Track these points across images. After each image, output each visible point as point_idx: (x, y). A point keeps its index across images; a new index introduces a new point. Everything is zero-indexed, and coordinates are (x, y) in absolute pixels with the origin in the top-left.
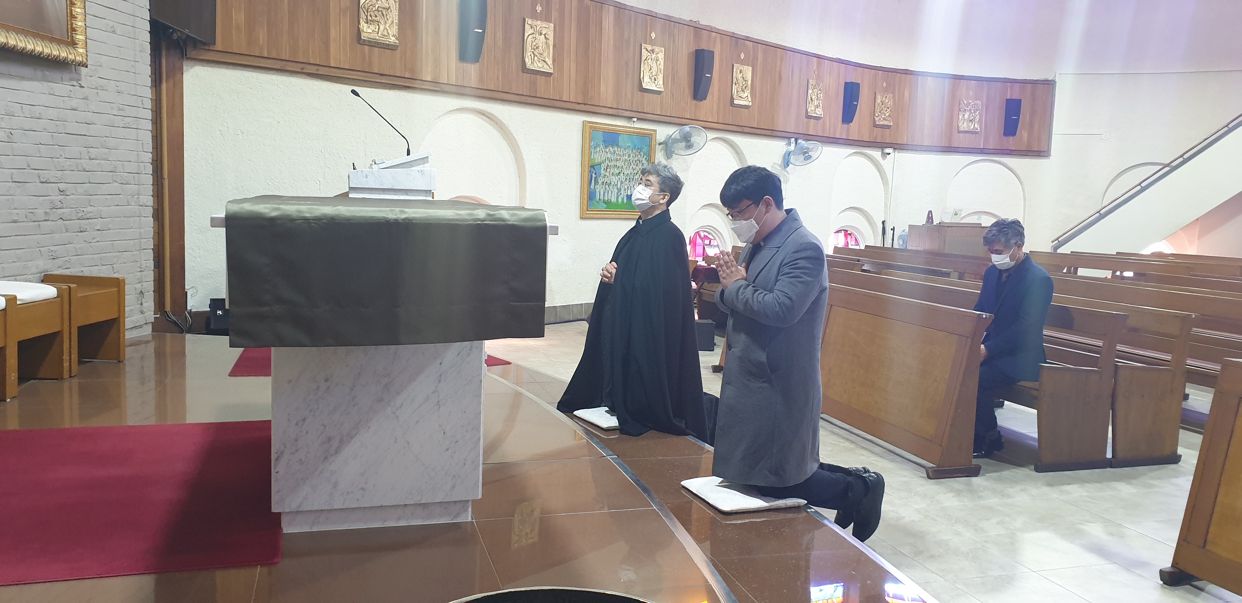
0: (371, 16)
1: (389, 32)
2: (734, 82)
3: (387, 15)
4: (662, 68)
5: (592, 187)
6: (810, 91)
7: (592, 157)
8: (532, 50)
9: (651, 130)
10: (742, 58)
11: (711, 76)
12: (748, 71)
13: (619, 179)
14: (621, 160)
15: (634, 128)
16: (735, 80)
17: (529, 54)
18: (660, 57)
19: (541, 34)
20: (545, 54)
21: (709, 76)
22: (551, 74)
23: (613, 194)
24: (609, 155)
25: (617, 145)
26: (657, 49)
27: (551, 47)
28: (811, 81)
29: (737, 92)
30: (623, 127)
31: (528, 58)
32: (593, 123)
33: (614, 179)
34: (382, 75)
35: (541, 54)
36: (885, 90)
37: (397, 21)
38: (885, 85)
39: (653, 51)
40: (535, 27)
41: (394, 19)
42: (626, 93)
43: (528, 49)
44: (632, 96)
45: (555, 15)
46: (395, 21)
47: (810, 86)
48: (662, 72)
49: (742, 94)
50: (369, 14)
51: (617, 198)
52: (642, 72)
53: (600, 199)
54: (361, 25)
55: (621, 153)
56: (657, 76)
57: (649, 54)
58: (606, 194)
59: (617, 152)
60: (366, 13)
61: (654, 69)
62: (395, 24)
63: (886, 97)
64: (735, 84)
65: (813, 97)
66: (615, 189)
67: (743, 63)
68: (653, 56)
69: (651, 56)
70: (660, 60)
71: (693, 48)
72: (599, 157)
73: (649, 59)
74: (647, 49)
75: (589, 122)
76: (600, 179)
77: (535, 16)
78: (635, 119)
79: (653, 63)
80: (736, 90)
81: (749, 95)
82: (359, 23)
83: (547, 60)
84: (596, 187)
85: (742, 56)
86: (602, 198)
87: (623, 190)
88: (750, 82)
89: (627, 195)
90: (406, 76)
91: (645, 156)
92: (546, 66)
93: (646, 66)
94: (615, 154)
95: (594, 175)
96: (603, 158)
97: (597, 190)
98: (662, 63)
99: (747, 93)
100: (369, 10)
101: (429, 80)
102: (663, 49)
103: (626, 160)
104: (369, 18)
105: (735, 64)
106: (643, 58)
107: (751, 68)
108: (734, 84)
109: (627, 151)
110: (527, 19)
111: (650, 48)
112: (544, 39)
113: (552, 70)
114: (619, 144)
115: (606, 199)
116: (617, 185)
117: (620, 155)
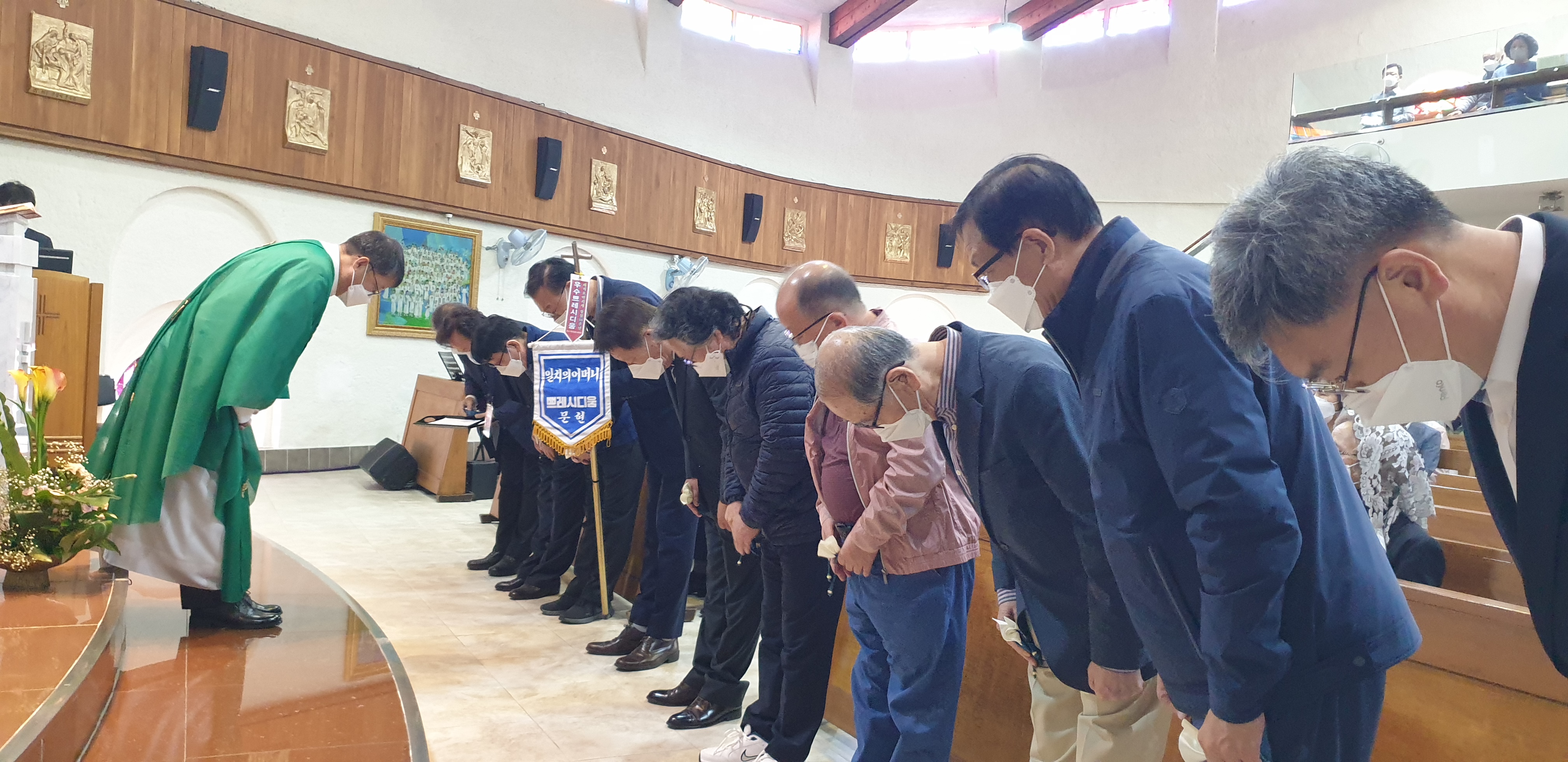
0: (47, 58)
1: (76, 81)
2: (593, 181)
3: (73, 60)
4: (490, 155)
6: (698, 201)
8: (297, 121)
9: (474, 230)
10: (604, 153)
11: (558, 171)
12: (612, 170)
13: (427, 288)
14: (430, 265)
15: (448, 226)
16: (594, 179)
17: (293, 125)
18: (486, 143)
19: (311, 102)
20: (318, 126)
21: (555, 170)
22: (325, 151)
23: (417, 307)
24: (412, 258)
25: (425, 246)
26: (482, 132)
27: (327, 119)
28: (699, 189)
29: (598, 193)
30: (433, 223)
31: (291, 128)
32: (388, 216)
33: (419, 288)
34: (63, 135)
35: (311, 126)
36: (798, 207)
37: (90, 69)
38: (796, 200)
39: (476, 135)
40: (302, 92)
41: (86, 66)
42: (436, 182)
43: (292, 118)
44: (446, 187)
45: (333, 79)
46: (86, 67)
47: (698, 195)
48: (490, 161)
49: (604, 197)
50: (44, 55)
52: (460, 159)
53: (396, 312)
54: (32, 69)
55: (430, 256)
56: (481, 164)
57: (470, 137)
58: (406, 307)
59: (423, 255)
60: (40, 54)
61: (478, 157)
62: (86, 72)
63: (798, 215)
64: (595, 184)
65: (703, 208)
66: (420, 301)
67: (604, 159)
68: (477, 140)
69: (474, 140)
70: (487, 146)
71: (535, 135)
73: (470, 144)
74: (467, 131)
75: (382, 215)
77: (303, 78)
78: (450, 216)
79: (475, 148)
80: (595, 191)
81: (614, 198)
82: (29, 67)
83: (319, 134)
85: (604, 151)
86: (400, 310)
88: (615, 183)
90: (102, 140)
91: (465, 262)
92: (317, 141)
93: (466, 152)
94: (422, 257)
98: (489, 149)
99: (611, 196)
100: (45, 51)
101: (139, 146)
102: (491, 133)
103: (437, 265)
104: (45, 61)
105: (593, 160)
106: (462, 142)
107: (616, 166)
108: (593, 184)
109: (439, 254)
110: (290, 83)
111: (471, 130)
112: (316, 108)
113: (327, 147)
114: (428, 245)
115: (406, 312)
116: (423, 296)
117: (429, 259)
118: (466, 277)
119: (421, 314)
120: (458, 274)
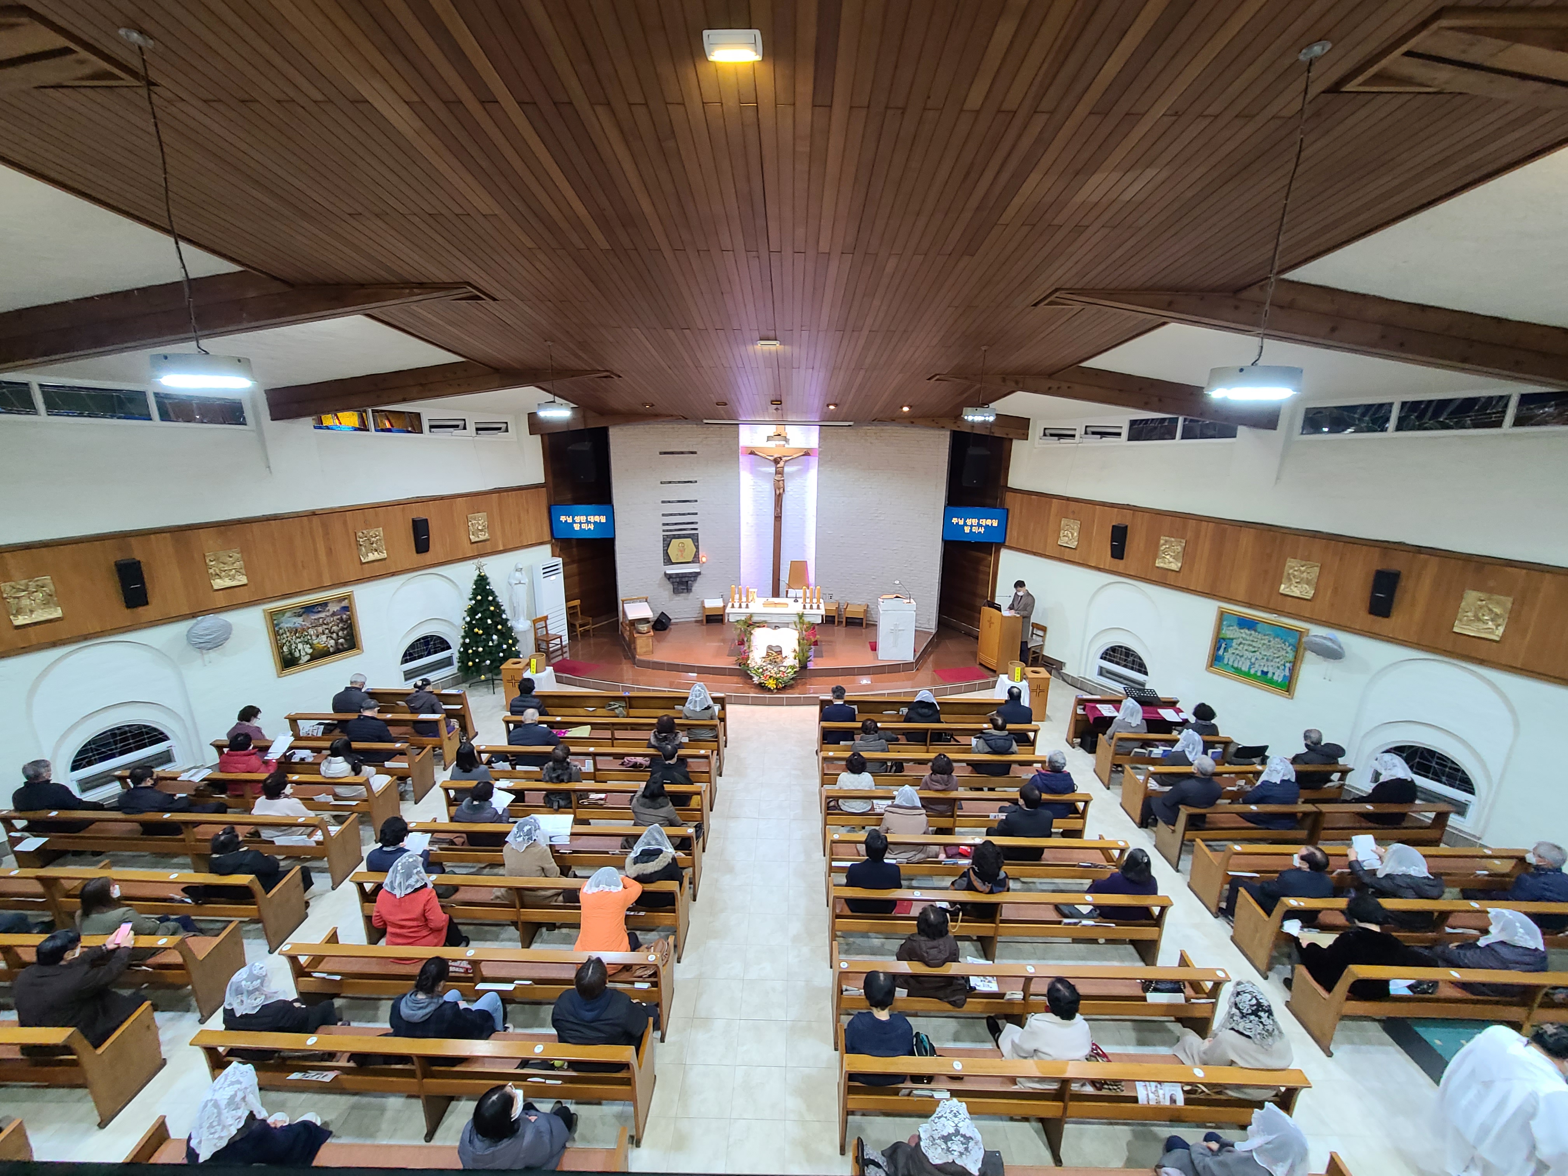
1: (1072, 541)
4: (1315, 579)
5: (1221, 652)
7: (1224, 632)
8: (1163, 556)
9: (1299, 627)
10: (1491, 586)
12: (1503, 602)
13: (1255, 655)
14: (1259, 642)
15: (1277, 621)
18: (1313, 571)
19: (1173, 546)
22: (1178, 570)
23: (1244, 665)
24: (1244, 636)
25: (1255, 631)
26: (1310, 564)
27: (1181, 555)
30: (1261, 618)
31: (1160, 559)
33: (1247, 654)
35: (1172, 558)
37: (1076, 537)
39: (1303, 565)
40: (1168, 541)
42: (1261, 592)
43: (1161, 554)
44: (1269, 595)
45: (1188, 534)
48: (1314, 584)
49: (1479, 625)
51: (1250, 668)
52: (1283, 580)
53: (1228, 664)
54: (1060, 538)
58: (1236, 662)
59: (1253, 635)
61: (1303, 580)
66: (1250, 662)
68: (1303, 569)
69: (1299, 568)
70: (1313, 573)
71: (1372, 569)
72: (1233, 634)
73: (1295, 571)
75: (1224, 609)
76: (1231, 650)
77: (1172, 534)
79: (1300, 574)
81: (1499, 628)
83: (1176, 562)
84: (1224, 654)
85: (1492, 583)
86: (1230, 663)
87: (1257, 666)
88: (1504, 615)
89: (1262, 671)
90: (1080, 562)
91: (1291, 647)
92: (1175, 565)
93: (1290, 576)
95: (1223, 645)
96: (1237, 635)
98: (1315, 575)
99: (1494, 625)
101: (1093, 565)
102: (1320, 564)
103: (1264, 643)
105: (1468, 591)
106: (1287, 569)
107: (1511, 599)
109: (1267, 637)
110: (1163, 537)
111: (1298, 562)
113: (1179, 568)
114: (1258, 630)
115: (1236, 665)
116: (1250, 659)
117: (1258, 638)
118: (1291, 656)
119: (1247, 670)
120: (1283, 653)
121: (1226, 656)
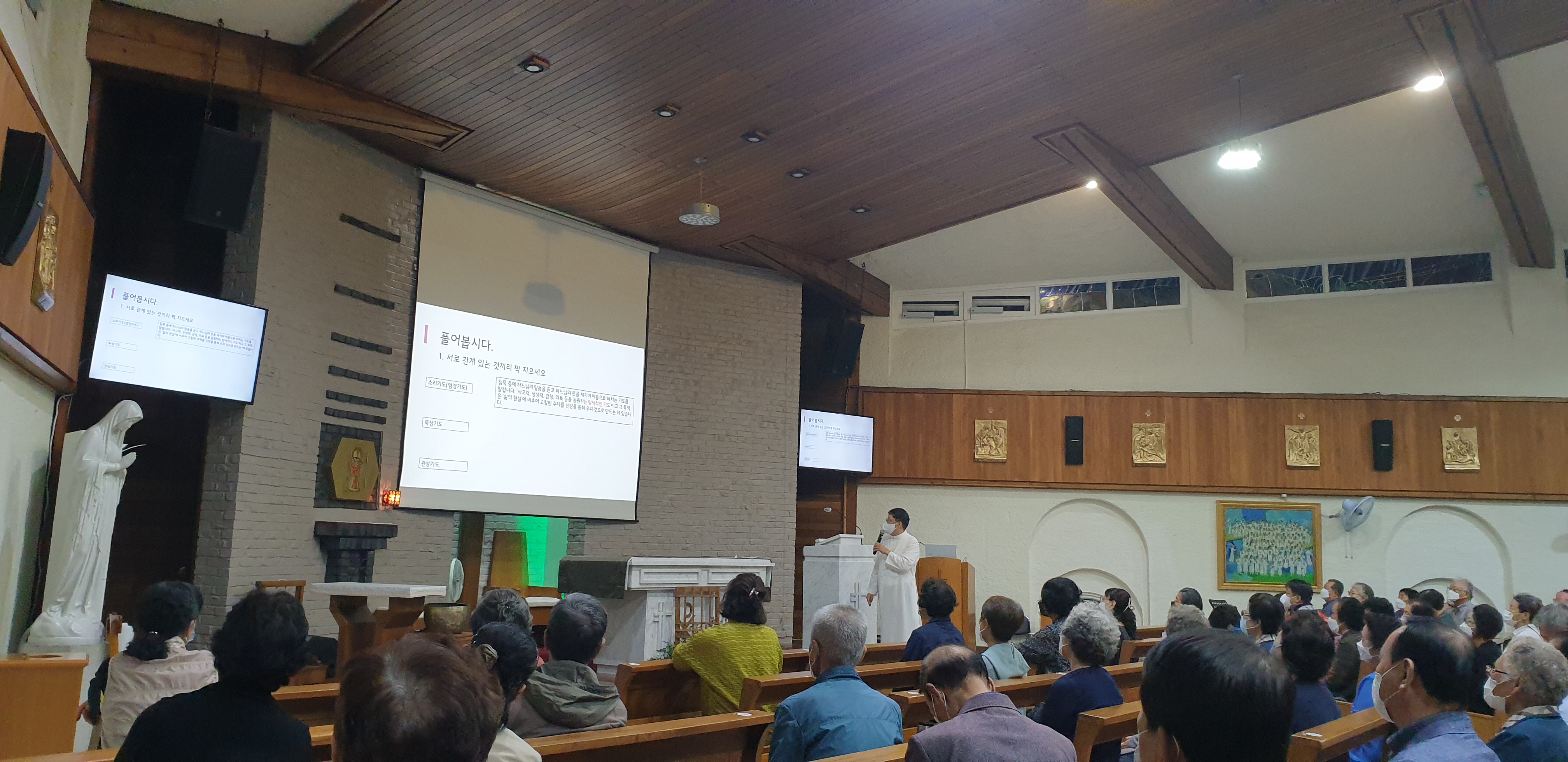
1: (999, 452)
2: (1444, 447)
3: (997, 440)
4: (1318, 444)
5: (1232, 559)
7: (1229, 532)
8: (1141, 448)
9: (1311, 504)
10: (1458, 421)
12: (1471, 434)
13: (1270, 552)
14: (1271, 534)
15: (1285, 504)
16: (1445, 445)
17: (1138, 452)
18: (1313, 435)
19: (1151, 433)
20: (1158, 449)
21: (1390, 445)
22: (1166, 465)
23: (1261, 567)
24: (1253, 530)
25: (1265, 521)
26: (1308, 428)
27: (1164, 443)
29: (1451, 455)
30: (1269, 503)
31: (1136, 454)
32: (1228, 502)
33: (1262, 553)
35: (1152, 450)
39: (1302, 431)
40: (1143, 429)
41: (1004, 442)
42: (1267, 472)
43: (1137, 447)
44: (1276, 474)
45: (1166, 415)
48: (1318, 448)
49: (1460, 459)
51: (1269, 571)
52: (1287, 451)
53: (1243, 572)
55: (1271, 527)
56: (1310, 452)
57: (1297, 433)
58: (1252, 568)
59: (1263, 527)
60: (980, 441)
61: (1306, 447)
62: (1004, 445)
64: (1447, 449)
66: (1264, 563)
67: (1458, 425)
68: (1302, 435)
69: (1300, 435)
70: (1314, 437)
71: (1366, 420)
72: (1240, 533)
73: (1296, 439)
74: (1292, 430)
75: (1223, 502)
76: (1242, 553)
78: (1285, 495)
79: (1302, 441)
80: (1448, 456)
81: (1475, 459)
82: (975, 448)
83: (1159, 453)
84: (1236, 561)
85: (1458, 418)
86: (1245, 570)
87: (1275, 564)
88: (1475, 445)
89: (1283, 569)
90: (1019, 480)
91: (1306, 530)
92: (1158, 459)
93: (1293, 445)
94: (1262, 529)
95: (1233, 549)
96: (1245, 533)
97: (1238, 563)
98: (1317, 439)
99: (1469, 458)
100: (983, 438)
101: (1037, 480)
102: (1319, 427)
103: (1278, 534)
104: (983, 444)
105: (1443, 428)
106: (1288, 439)
107: (1476, 430)
108: (1445, 449)
109: (1279, 525)
110: (1135, 424)
111: (1296, 428)
112: (1155, 437)
113: (1166, 461)
114: (1267, 519)
115: (1252, 571)
116: (1267, 558)
117: (1269, 530)
118: (1308, 541)
119: (1266, 573)
120: (1300, 539)
121: (1239, 562)
